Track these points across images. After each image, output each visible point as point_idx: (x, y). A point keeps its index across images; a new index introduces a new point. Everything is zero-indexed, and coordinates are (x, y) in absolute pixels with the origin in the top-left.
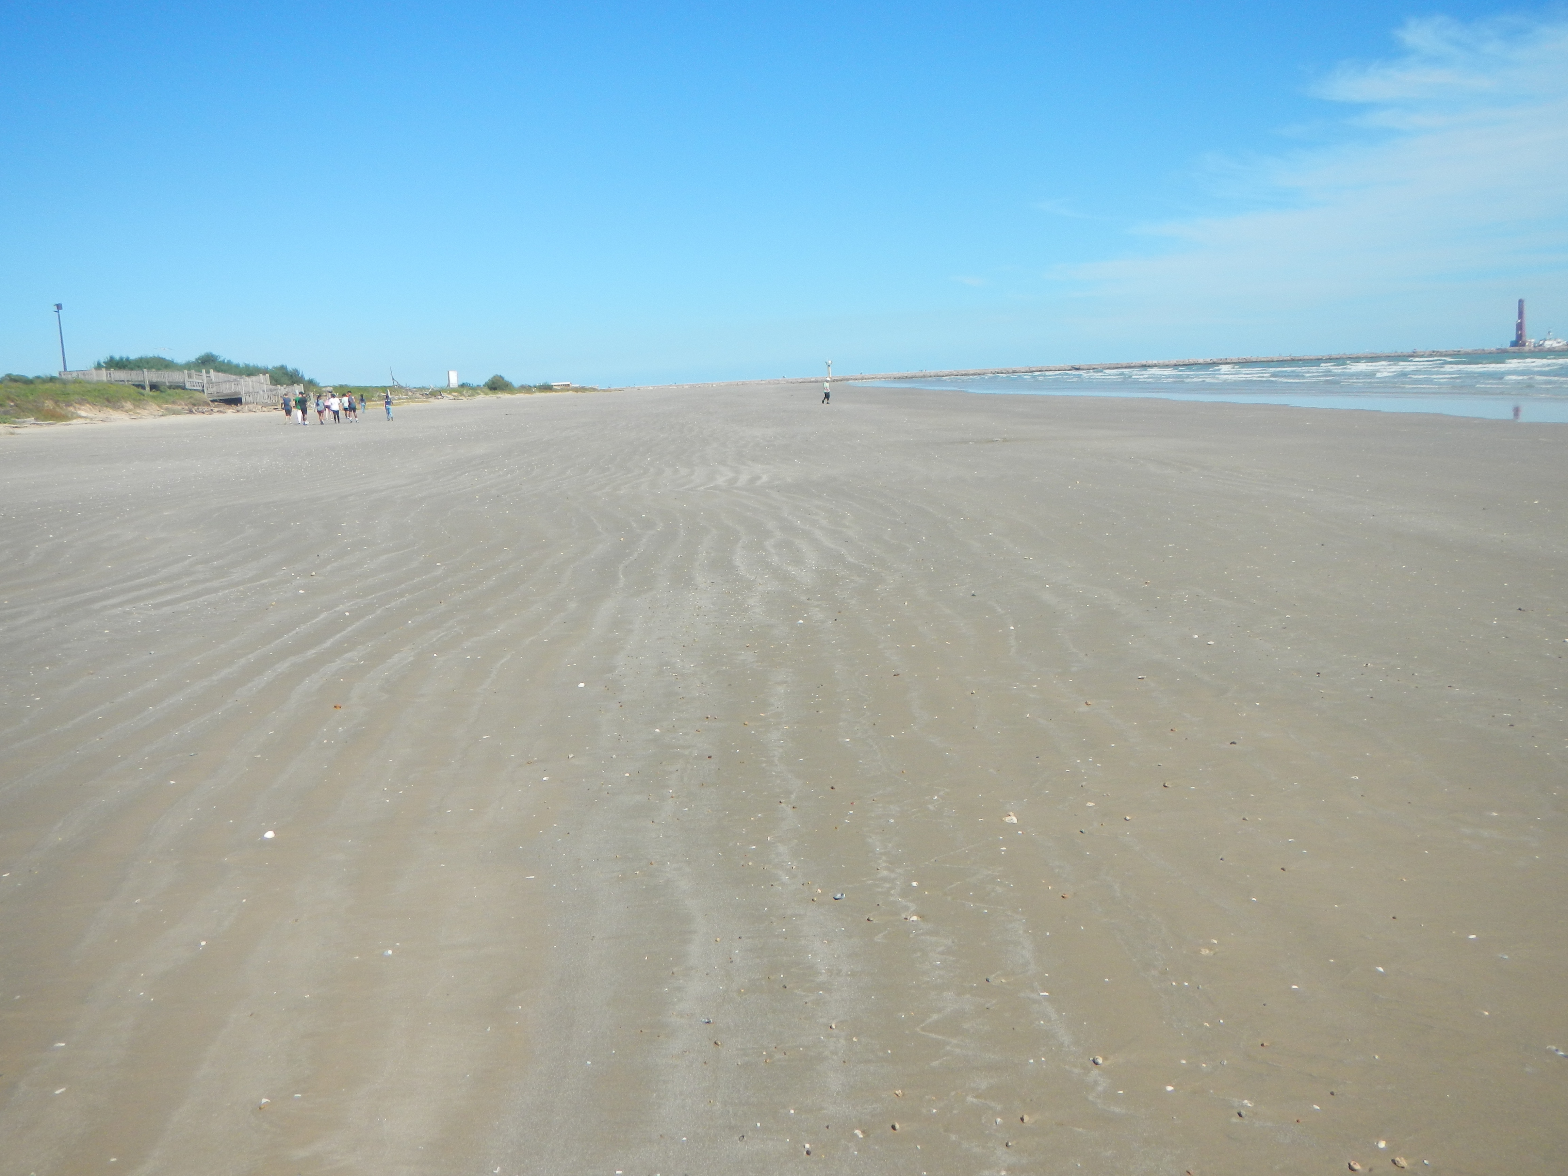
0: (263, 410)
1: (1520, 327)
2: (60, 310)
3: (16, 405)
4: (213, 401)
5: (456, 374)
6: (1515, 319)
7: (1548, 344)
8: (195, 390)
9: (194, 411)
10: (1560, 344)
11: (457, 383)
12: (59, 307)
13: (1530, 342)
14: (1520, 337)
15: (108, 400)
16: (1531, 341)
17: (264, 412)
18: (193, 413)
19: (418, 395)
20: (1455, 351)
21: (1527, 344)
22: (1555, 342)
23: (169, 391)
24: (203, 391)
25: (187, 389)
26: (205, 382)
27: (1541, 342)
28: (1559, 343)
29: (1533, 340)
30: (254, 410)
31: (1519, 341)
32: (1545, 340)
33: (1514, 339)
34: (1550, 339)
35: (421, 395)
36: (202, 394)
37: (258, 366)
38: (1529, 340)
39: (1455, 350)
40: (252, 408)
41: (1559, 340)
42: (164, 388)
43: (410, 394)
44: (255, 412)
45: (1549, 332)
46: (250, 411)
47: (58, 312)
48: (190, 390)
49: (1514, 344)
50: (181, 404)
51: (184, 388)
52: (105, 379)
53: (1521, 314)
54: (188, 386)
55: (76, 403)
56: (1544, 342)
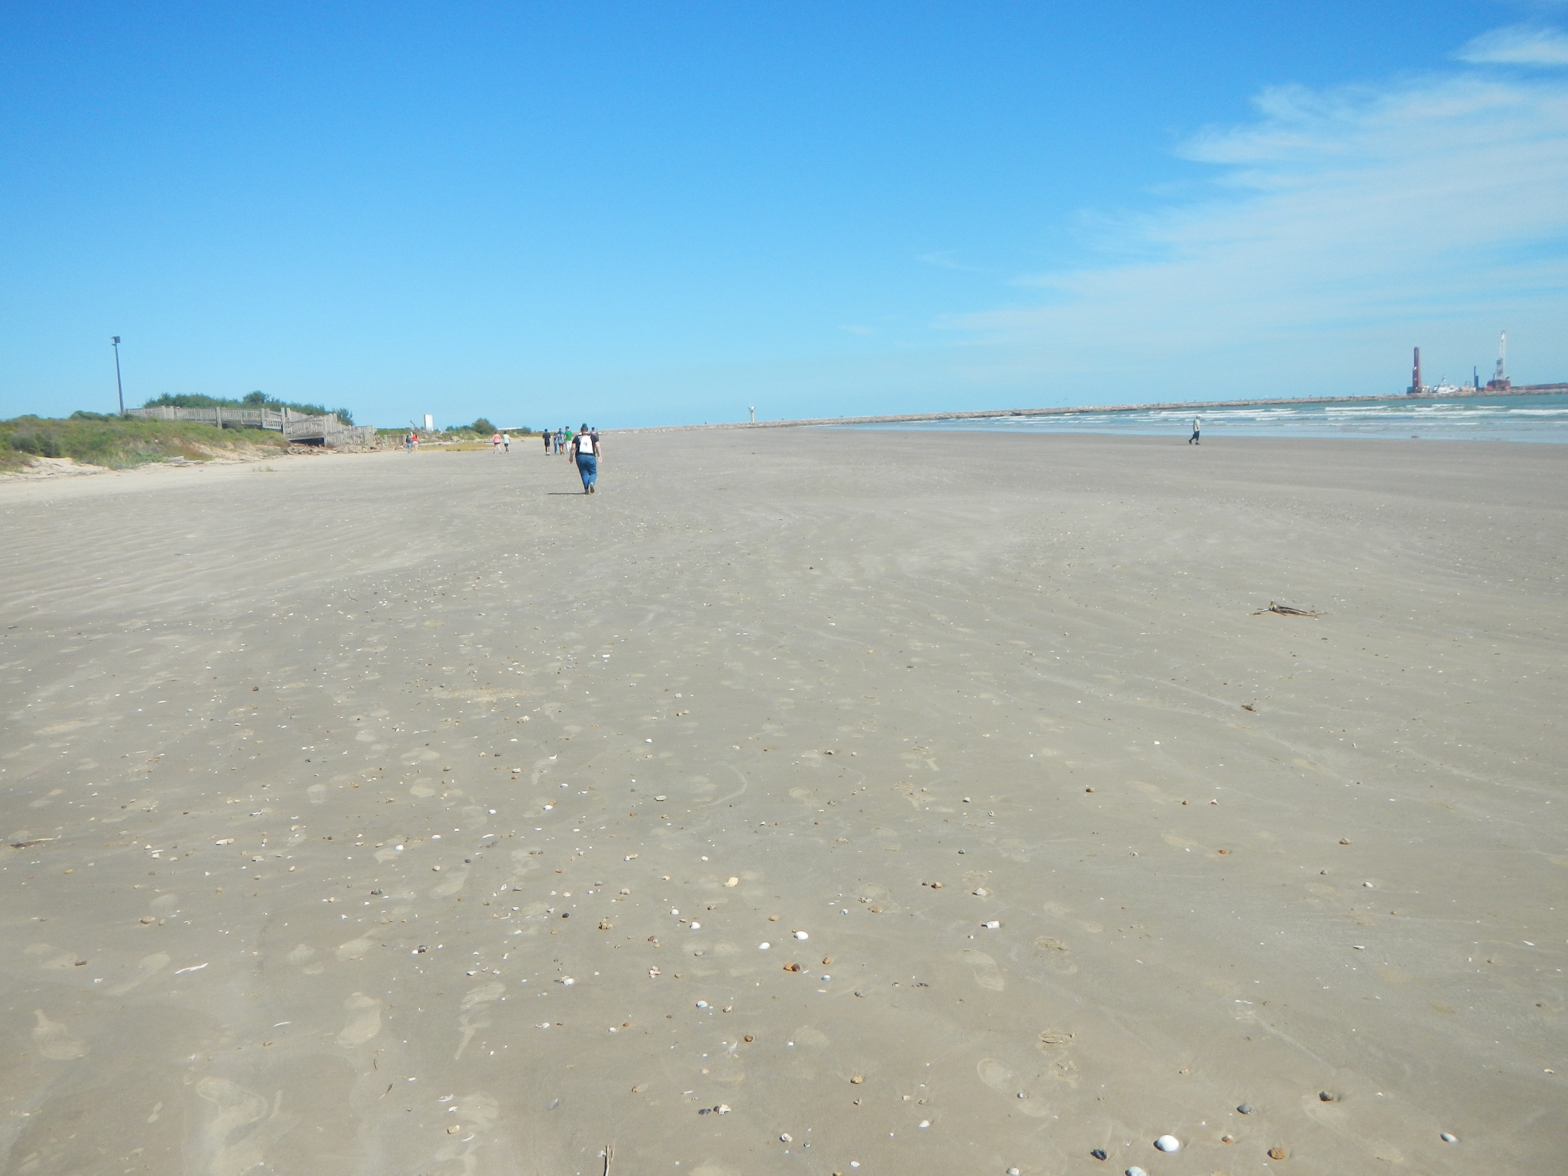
0: (364, 451)
1: (1416, 374)
2: (117, 344)
3: (160, 443)
4: (293, 441)
5: (432, 418)
6: (1411, 367)
7: (1442, 390)
8: (272, 429)
9: (290, 452)
10: (1454, 390)
11: (432, 426)
12: (117, 340)
13: (1426, 389)
14: (1416, 383)
15: (212, 438)
16: (1425, 386)
17: (365, 452)
18: (289, 454)
19: (434, 438)
20: (1370, 397)
21: (1423, 390)
22: (1449, 388)
23: (245, 431)
24: (282, 431)
25: (264, 429)
26: (284, 420)
27: (1435, 389)
28: (1452, 389)
29: (1428, 387)
30: (355, 451)
31: (1415, 388)
32: (1439, 386)
33: (1411, 385)
34: (1444, 386)
35: (436, 437)
36: (280, 433)
37: (313, 405)
38: (1425, 387)
39: (1369, 395)
40: (352, 449)
41: (1452, 387)
42: (240, 428)
43: (427, 437)
44: (356, 453)
45: (1443, 379)
46: (351, 452)
47: (115, 345)
48: (268, 429)
49: (1411, 391)
50: (270, 445)
51: (260, 428)
52: (172, 417)
53: (1416, 363)
54: (264, 426)
55: (194, 441)
56: (1438, 388)
